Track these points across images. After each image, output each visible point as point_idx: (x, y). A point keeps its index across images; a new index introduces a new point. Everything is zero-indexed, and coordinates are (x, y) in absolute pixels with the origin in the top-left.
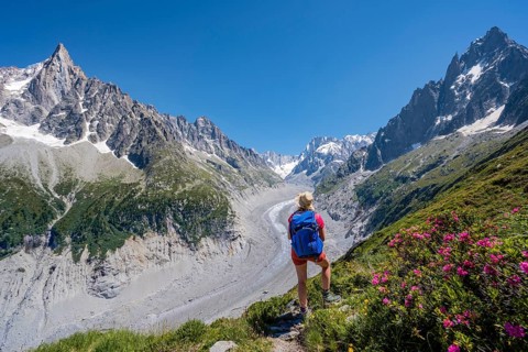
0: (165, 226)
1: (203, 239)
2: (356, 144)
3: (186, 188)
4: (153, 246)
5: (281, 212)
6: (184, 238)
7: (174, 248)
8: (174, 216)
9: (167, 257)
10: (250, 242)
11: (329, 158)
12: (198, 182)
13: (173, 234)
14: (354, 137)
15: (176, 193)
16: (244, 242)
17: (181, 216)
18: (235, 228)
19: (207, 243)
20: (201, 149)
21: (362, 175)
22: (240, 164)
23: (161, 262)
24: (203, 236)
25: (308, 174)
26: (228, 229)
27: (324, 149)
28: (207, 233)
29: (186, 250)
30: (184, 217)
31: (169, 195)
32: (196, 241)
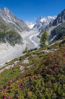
0: (5, 41)
1: (15, 44)
2: (50, 19)
3: (8, 31)
4: (3, 46)
5: (32, 38)
6: (11, 44)
7: (9, 46)
8: (7, 38)
9: (7, 49)
10: (27, 45)
11: (43, 23)
12: (10, 29)
13: (7, 43)
14: (50, 17)
15: (6, 32)
16: (25, 45)
17: (9, 38)
18: (23, 41)
19: (17, 45)
20: (7, 19)
21: (53, 28)
22: (19, 24)
23: (6, 50)
24: (15, 43)
25: (37, 28)
26: (21, 42)
27: (42, 20)
28: (16, 43)
29: (12, 47)
30: (10, 39)
31: (4, 33)
32: (14, 45)
